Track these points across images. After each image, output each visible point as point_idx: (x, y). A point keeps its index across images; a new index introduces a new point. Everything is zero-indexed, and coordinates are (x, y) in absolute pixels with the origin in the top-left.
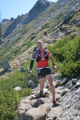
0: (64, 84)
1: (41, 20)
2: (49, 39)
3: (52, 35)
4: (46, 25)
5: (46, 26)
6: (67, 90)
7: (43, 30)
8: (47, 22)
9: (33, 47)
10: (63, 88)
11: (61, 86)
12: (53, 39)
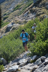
0: (34, 61)
1: (13, 2)
2: (20, 20)
3: (23, 16)
4: (17, 6)
5: (18, 8)
6: (36, 66)
7: (15, 11)
8: (18, 4)
9: (5, 27)
10: (33, 65)
11: (31, 63)
12: (24, 20)
